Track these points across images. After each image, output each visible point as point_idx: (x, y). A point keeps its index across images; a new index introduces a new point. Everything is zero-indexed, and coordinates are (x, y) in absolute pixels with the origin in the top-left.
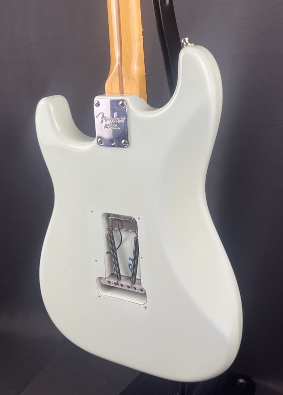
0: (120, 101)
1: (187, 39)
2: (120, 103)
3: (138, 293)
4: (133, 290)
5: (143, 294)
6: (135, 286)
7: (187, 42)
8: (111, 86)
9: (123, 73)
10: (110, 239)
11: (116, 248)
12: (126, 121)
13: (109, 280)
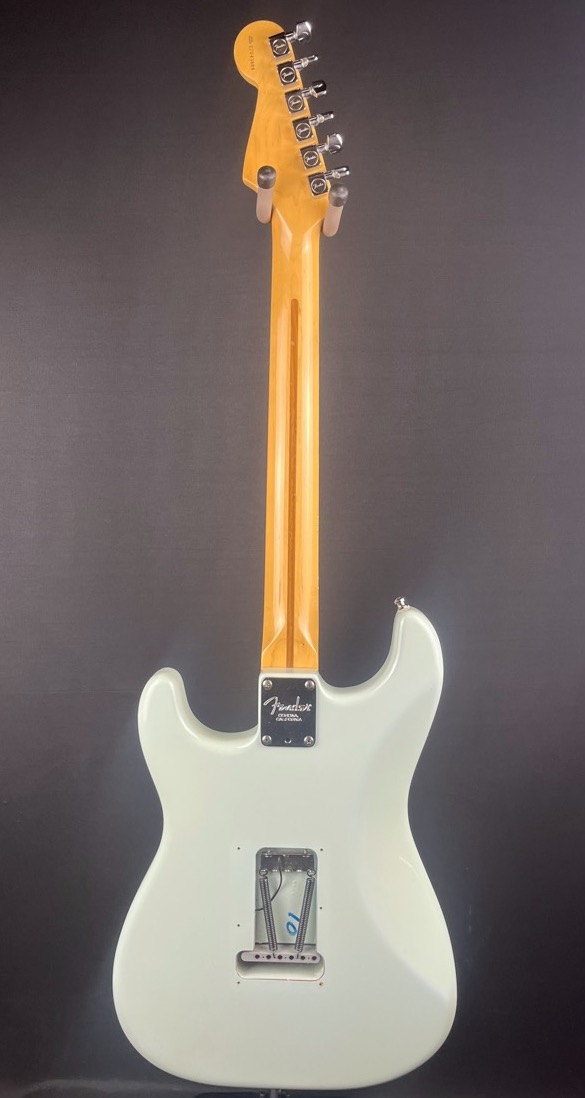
0: (305, 680)
1: (402, 600)
2: (306, 684)
3: (298, 964)
4: (299, 961)
5: (316, 963)
6: (303, 954)
7: (403, 604)
8: (273, 655)
9: (295, 637)
10: (263, 887)
11: (271, 897)
12: (313, 709)
13: (258, 953)
